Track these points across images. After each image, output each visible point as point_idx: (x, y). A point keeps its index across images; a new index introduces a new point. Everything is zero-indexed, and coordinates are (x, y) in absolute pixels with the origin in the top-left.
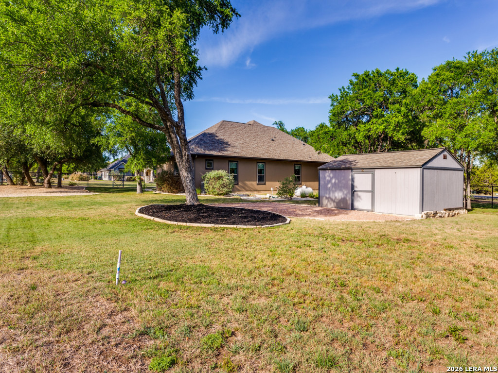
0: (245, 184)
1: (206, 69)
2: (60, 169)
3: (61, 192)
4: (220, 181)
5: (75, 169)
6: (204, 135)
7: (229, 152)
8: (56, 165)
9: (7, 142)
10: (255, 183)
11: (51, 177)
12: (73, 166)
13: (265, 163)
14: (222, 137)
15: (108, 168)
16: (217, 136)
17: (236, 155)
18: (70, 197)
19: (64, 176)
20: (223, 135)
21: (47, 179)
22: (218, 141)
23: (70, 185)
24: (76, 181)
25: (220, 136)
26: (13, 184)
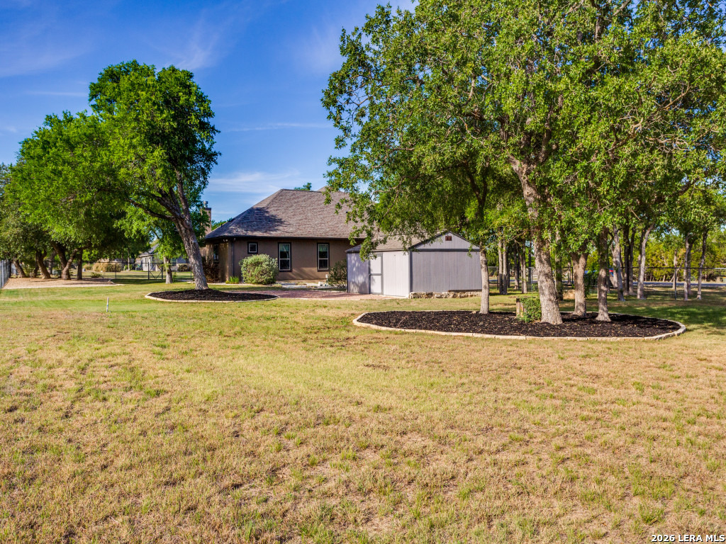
0: (302, 271)
1: (220, 154)
2: (80, 257)
3: (82, 284)
4: (259, 268)
5: (99, 256)
6: (251, 211)
7: (279, 232)
8: (76, 252)
9: (25, 229)
10: (315, 269)
11: (70, 268)
12: (95, 252)
13: (329, 244)
14: (273, 213)
15: (150, 252)
16: (267, 212)
17: (287, 235)
18: (91, 288)
19: (85, 266)
20: (277, 210)
21: (65, 269)
22: (266, 218)
23: (93, 277)
24: (102, 273)
25: (272, 212)
26: (25, 276)
